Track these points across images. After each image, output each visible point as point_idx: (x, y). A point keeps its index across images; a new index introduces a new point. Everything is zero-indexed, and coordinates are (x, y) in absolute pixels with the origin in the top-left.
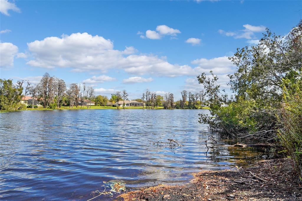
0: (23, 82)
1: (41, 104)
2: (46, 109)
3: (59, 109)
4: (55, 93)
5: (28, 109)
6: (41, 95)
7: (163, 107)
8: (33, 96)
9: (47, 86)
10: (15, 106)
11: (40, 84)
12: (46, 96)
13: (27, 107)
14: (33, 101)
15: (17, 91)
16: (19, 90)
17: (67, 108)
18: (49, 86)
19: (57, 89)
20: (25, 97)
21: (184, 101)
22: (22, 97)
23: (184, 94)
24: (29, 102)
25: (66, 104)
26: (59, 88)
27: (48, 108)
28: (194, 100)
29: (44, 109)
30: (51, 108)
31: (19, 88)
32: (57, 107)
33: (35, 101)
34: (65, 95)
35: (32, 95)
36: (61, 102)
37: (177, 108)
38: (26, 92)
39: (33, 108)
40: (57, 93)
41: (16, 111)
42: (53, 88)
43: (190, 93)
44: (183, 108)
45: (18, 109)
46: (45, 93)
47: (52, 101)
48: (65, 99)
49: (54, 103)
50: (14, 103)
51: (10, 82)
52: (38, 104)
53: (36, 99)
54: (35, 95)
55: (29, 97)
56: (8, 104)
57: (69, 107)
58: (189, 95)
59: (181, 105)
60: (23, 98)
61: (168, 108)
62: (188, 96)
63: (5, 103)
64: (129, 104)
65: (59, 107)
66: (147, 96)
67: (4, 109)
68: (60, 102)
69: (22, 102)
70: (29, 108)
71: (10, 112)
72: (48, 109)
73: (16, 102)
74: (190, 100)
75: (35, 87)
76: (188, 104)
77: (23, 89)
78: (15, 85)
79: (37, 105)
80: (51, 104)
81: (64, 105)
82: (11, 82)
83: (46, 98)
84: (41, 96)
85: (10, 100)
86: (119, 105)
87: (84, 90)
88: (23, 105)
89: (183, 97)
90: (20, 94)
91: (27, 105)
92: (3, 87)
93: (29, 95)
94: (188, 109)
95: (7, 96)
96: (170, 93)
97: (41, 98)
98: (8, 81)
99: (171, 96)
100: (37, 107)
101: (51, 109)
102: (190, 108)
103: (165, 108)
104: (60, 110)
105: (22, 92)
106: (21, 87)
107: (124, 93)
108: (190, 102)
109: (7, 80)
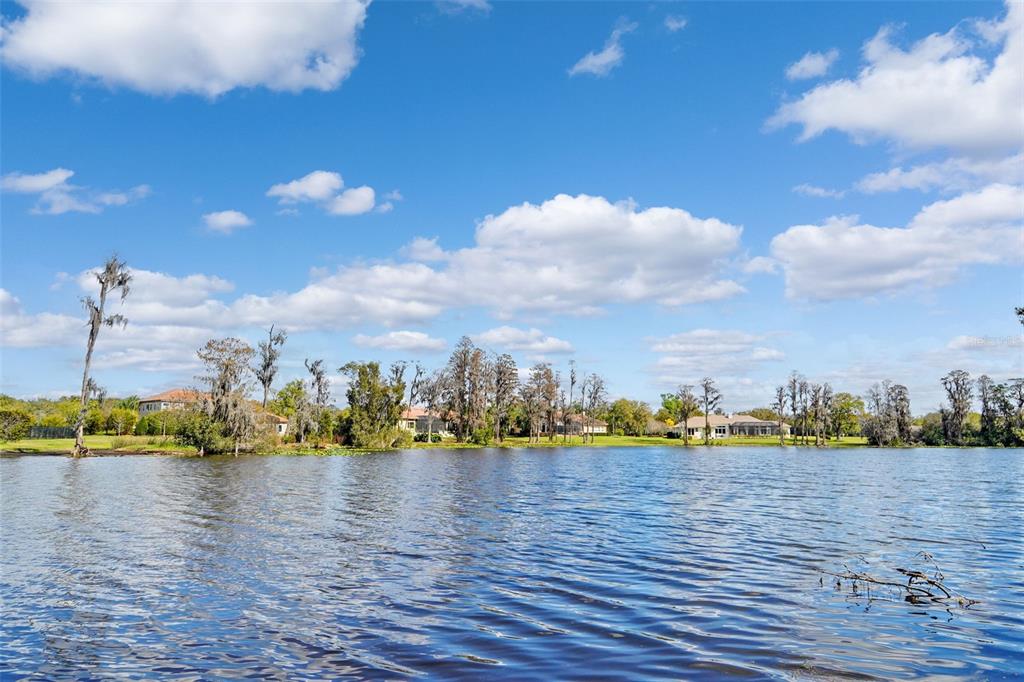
0: (404, 367)
1: (450, 430)
2: (463, 445)
3: (501, 444)
4: (489, 395)
5: (416, 444)
6: (450, 403)
7: (865, 440)
8: (430, 407)
9: (467, 374)
10: (385, 437)
11: (447, 370)
12: (464, 406)
13: (416, 440)
14: (430, 422)
15: (390, 393)
16: (396, 391)
17: (521, 442)
18: (471, 374)
19: (494, 382)
20: (410, 410)
21: (959, 413)
22: (402, 409)
23: (954, 386)
24: (420, 423)
25: (518, 430)
26: (498, 381)
27: (469, 442)
28: (1006, 407)
29: (458, 445)
30: (476, 442)
31: (395, 383)
32: (492, 440)
33: (435, 420)
34: (515, 401)
35: (427, 404)
36: (504, 422)
37: (930, 443)
38: (413, 396)
39: (430, 442)
40: (492, 396)
41: (387, 452)
42: (481, 383)
43: (984, 379)
44: (958, 445)
45: (393, 445)
46: (462, 395)
47: (479, 421)
48: (518, 412)
49: (487, 426)
50: (382, 426)
51: (374, 368)
52: (441, 429)
53: (438, 416)
54: (436, 402)
55: (418, 409)
56: (370, 432)
57: (526, 439)
58: (983, 390)
59: (945, 432)
60: (405, 414)
61: (885, 443)
62: (975, 391)
63: (362, 428)
64: (727, 428)
65: (498, 438)
66: (794, 398)
67: (359, 445)
68: (501, 424)
69: (403, 425)
70: (420, 443)
71: (373, 453)
72: (468, 446)
73: (387, 423)
74: (986, 409)
75: (434, 380)
76: (977, 426)
77: (404, 387)
78: (386, 377)
79: (441, 432)
80: (479, 431)
81: (512, 433)
82: (377, 367)
83: (464, 411)
84: (451, 406)
85: (373, 419)
86: (691, 431)
87: (573, 383)
88: (404, 433)
89: (952, 396)
90: (398, 402)
91: (414, 433)
92: (359, 384)
93: (420, 404)
94: (979, 445)
95: (367, 408)
96: (891, 385)
97: (451, 412)
98: (370, 366)
99: (899, 394)
100: (440, 439)
101: (476, 446)
102: (989, 444)
103: (874, 442)
104: (503, 449)
105: (401, 397)
106: (399, 381)
107: (707, 390)
108: (988, 418)
109: (367, 363)
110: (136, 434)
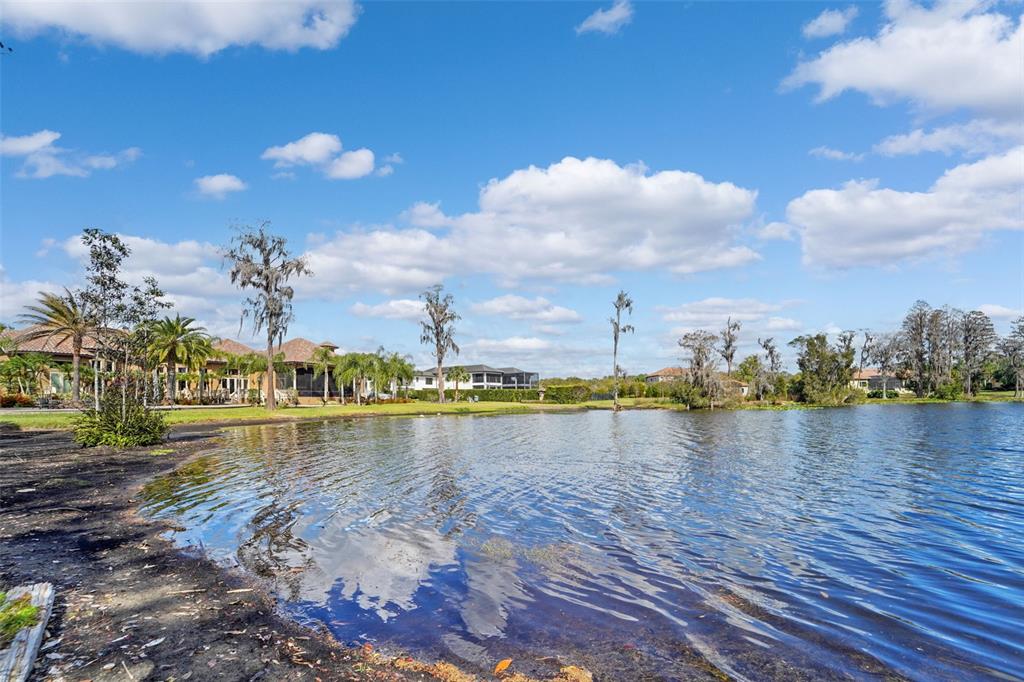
0: (852, 336)
1: (908, 387)
2: (926, 400)
3: (973, 399)
4: (954, 353)
5: (870, 400)
6: (906, 363)
8: (884, 368)
9: (924, 335)
10: (837, 395)
11: (900, 333)
12: (924, 366)
13: (869, 396)
14: (885, 381)
15: (839, 359)
16: (844, 356)
17: (1003, 396)
18: (929, 335)
19: (961, 340)
20: (861, 371)
22: (854, 370)
24: (873, 382)
25: (998, 385)
26: (966, 338)
27: (931, 397)
29: (920, 400)
30: (941, 397)
31: (843, 350)
32: (962, 394)
33: (890, 379)
34: (991, 356)
35: (880, 365)
36: (976, 377)
38: (864, 360)
39: (885, 398)
40: (961, 354)
41: (840, 407)
42: (943, 342)
45: (845, 401)
46: (920, 356)
47: (944, 378)
48: (995, 366)
49: (953, 381)
50: (833, 386)
51: (821, 339)
52: (897, 386)
53: (893, 375)
54: (890, 364)
55: (872, 370)
56: (822, 391)
57: (1012, 393)
60: (856, 375)
63: (814, 388)
65: (970, 393)
67: (813, 402)
68: (973, 380)
69: (855, 384)
70: (874, 399)
71: (826, 407)
72: (932, 401)
73: (838, 384)
75: (886, 343)
77: (853, 352)
78: (834, 346)
79: (897, 390)
80: (943, 387)
81: (989, 388)
82: (824, 338)
83: (923, 369)
84: (908, 365)
85: (824, 381)
88: (856, 392)
90: (848, 366)
91: (867, 391)
92: (808, 354)
93: (872, 365)
95: (817, 372)
97: (909, 371)
98: (818, 338)
100: (897, 395)
101: (941, 401)
104: (976, 403)
105: (851, 361)
106: (848, 347)
109: (814, 336)
110: (647, 396)
